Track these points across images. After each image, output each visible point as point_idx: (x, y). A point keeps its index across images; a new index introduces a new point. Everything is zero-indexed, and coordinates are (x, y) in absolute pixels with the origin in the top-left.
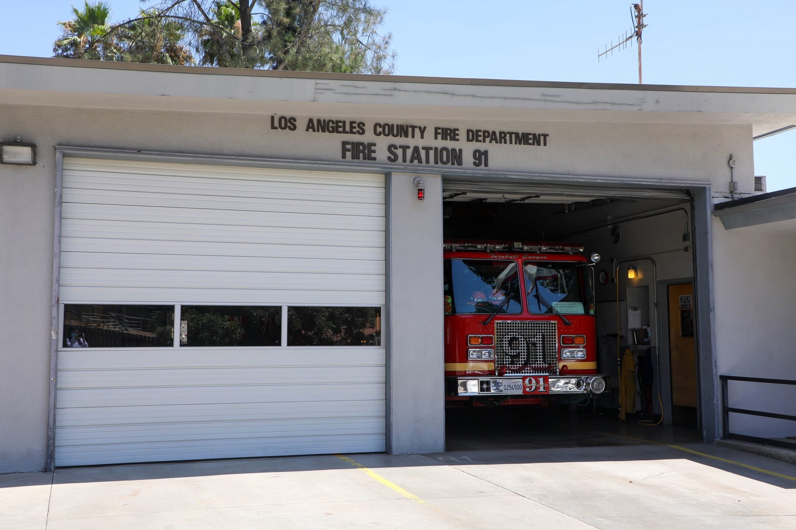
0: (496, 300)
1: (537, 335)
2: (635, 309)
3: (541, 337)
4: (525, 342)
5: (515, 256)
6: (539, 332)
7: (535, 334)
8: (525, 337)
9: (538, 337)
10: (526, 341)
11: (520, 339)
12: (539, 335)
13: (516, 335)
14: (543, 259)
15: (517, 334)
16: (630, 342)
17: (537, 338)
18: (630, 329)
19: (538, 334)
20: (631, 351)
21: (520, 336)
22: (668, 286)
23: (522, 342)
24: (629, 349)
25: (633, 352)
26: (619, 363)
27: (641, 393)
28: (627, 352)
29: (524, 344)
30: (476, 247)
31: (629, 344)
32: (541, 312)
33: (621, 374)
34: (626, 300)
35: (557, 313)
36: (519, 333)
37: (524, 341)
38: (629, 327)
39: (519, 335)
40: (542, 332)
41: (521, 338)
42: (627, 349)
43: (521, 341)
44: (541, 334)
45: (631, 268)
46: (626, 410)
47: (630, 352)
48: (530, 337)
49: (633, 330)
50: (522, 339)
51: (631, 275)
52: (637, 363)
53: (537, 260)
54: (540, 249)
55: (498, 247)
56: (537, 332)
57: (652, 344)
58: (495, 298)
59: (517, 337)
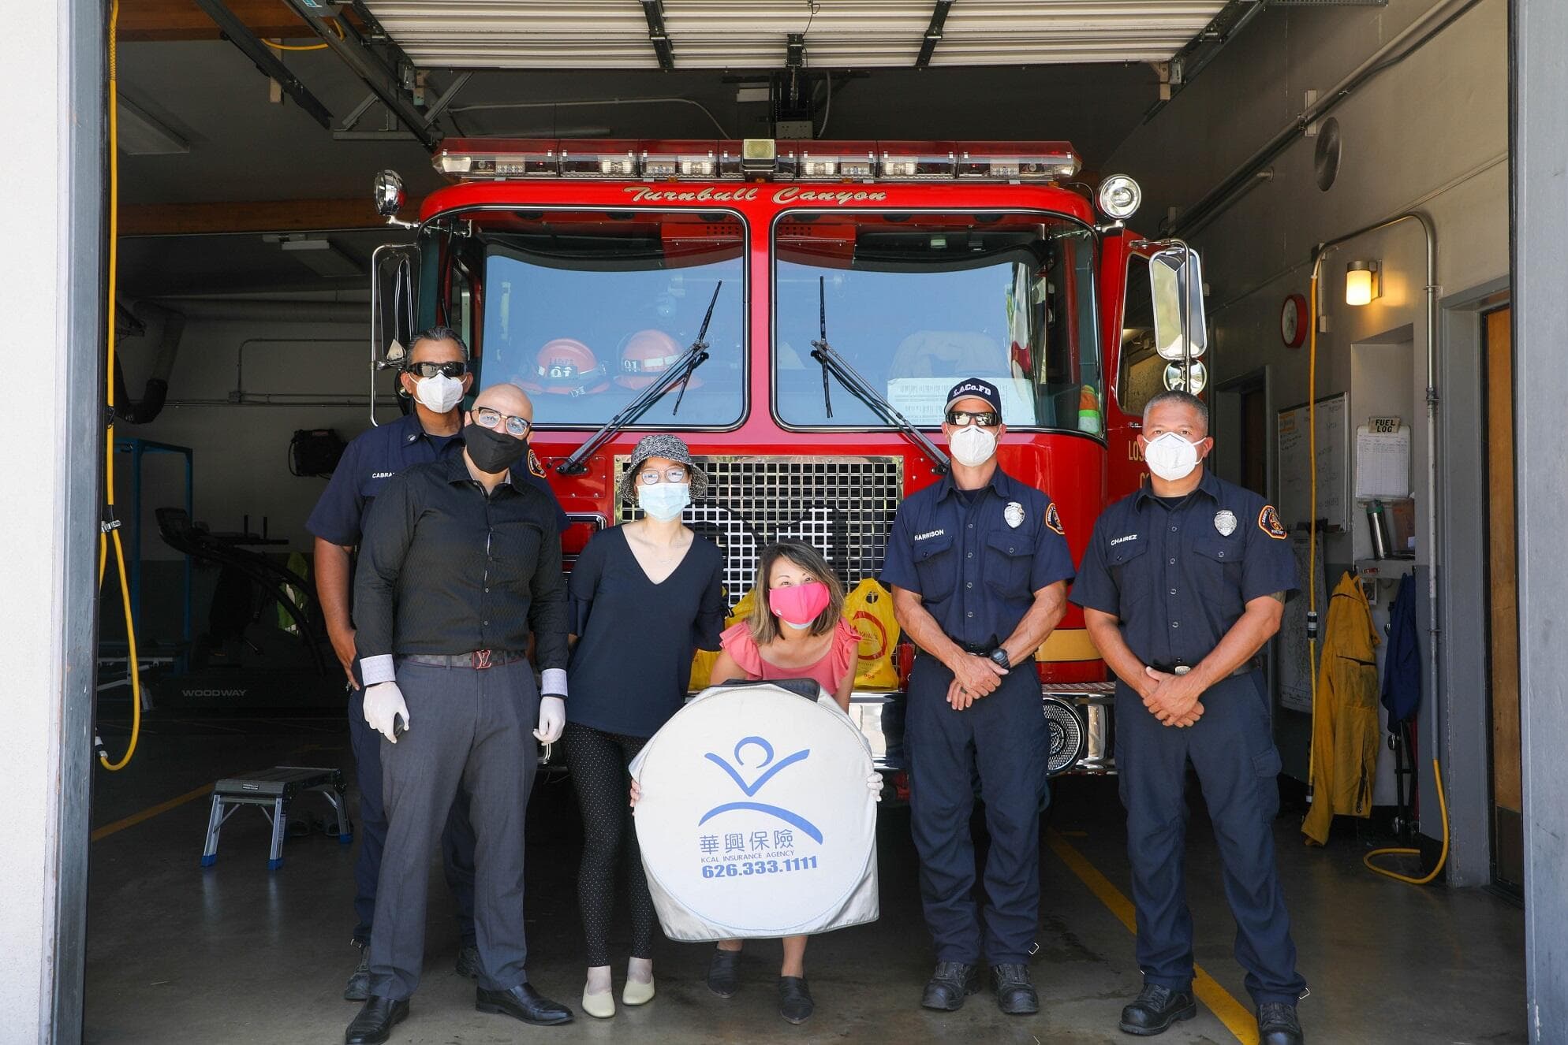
0: (639, 374)
1: (808, 516)
2: (1383, 425)
3: (825, 522)
4: (753, 546)
5: (739, 193)
6: (819, 504)
7: (802, 510)
8: (753, 522)
9: (813, 522)
10: (759, 540)
11: (729, 534)
12: (820, 516)
13: (712, 515)
14: (867, 204)
15: (718, 510)
16: (1360, 548)
17: (807, 528)
18: (1361, 501)
19: (813, 510)
20: (1362, 582)
21: (729, 522)
22: (1484, 318)
23: (741, 546)
24: (1353, 574)
25: (1368, 588)
26: (1312, 626)
27: (1396, 740)
28: (1346, 585)
29: (747, 552)
30: (596, 167)
31: (1355, 557)
32: (831, 421)
33: (1317, 667)
34: (1349, 391)
35: (902, 423)
36: (726, 508)
37: (747, 540)
38: (1359, 493)
39: (723, 516)
40: (831, 504)
41: (735, 528)
42: (1346, 574)
43: (735, 540)
44: (825, 510)
45: (1358, 263)
46: (1331, 807)
47: (1357, 584)
48: (777, 522)
49: (1376, 505)
50: (741, 534)
51: (1358, 289)
52: (1386, 627)
53: (838, 208)
54: (878, 169)
55: (687, 163)
56: (808, 504)
57: (1419, 561)
58: (635, 363)
59: (717, 522)
